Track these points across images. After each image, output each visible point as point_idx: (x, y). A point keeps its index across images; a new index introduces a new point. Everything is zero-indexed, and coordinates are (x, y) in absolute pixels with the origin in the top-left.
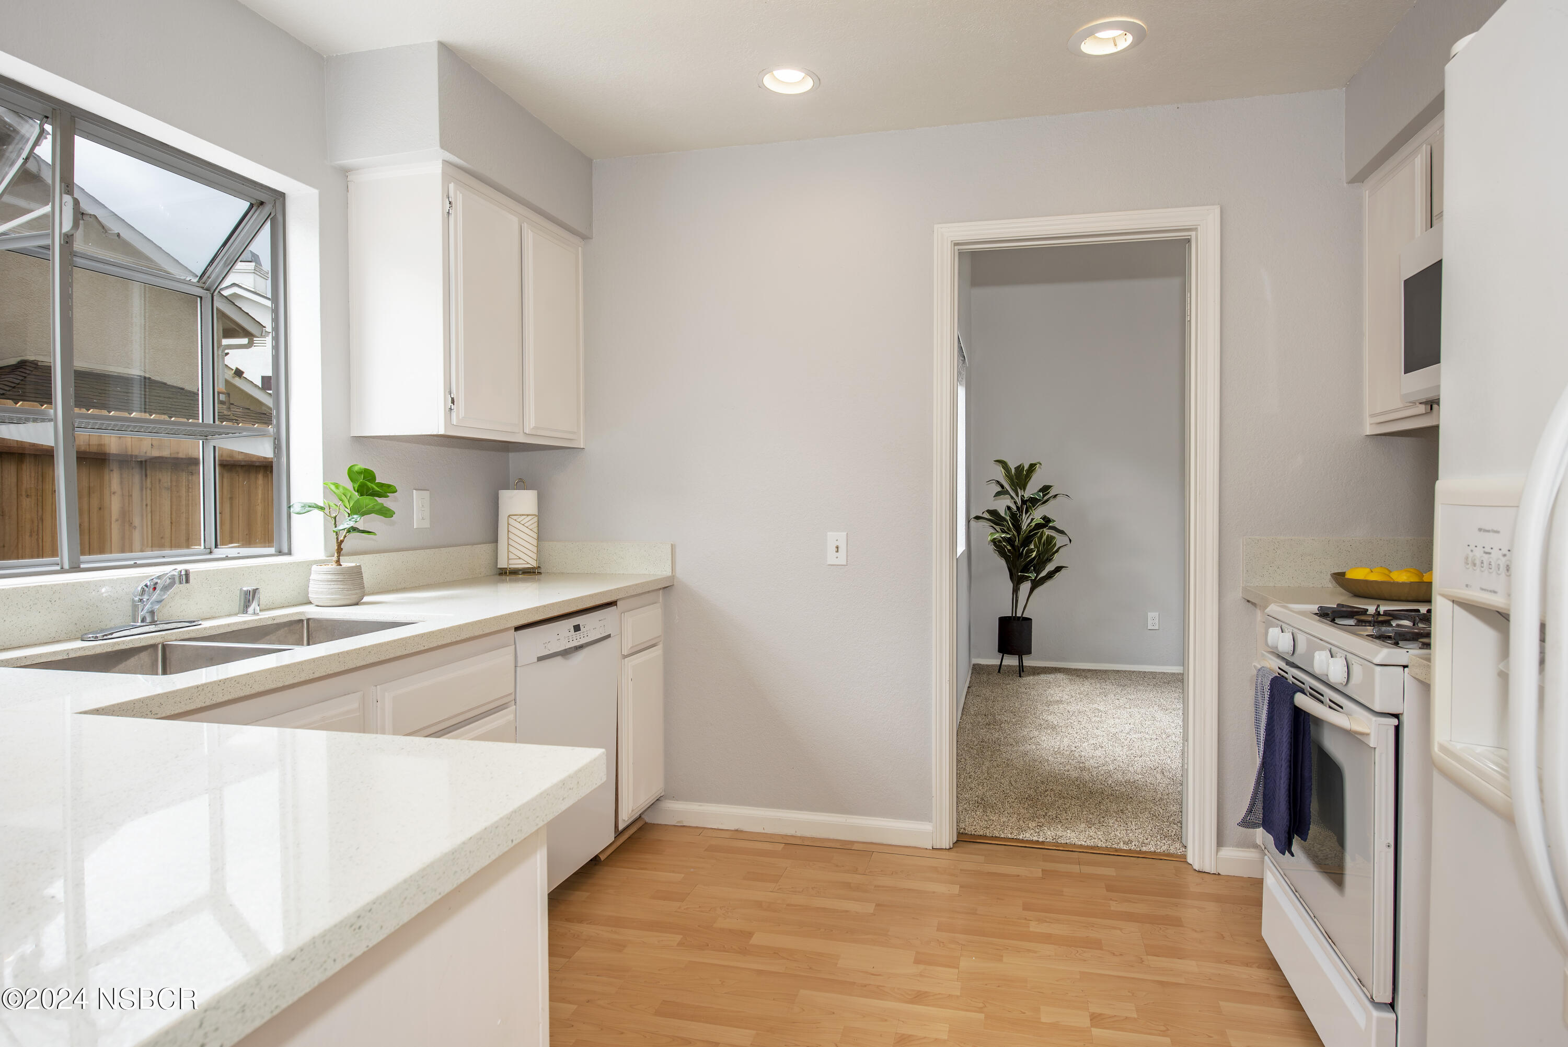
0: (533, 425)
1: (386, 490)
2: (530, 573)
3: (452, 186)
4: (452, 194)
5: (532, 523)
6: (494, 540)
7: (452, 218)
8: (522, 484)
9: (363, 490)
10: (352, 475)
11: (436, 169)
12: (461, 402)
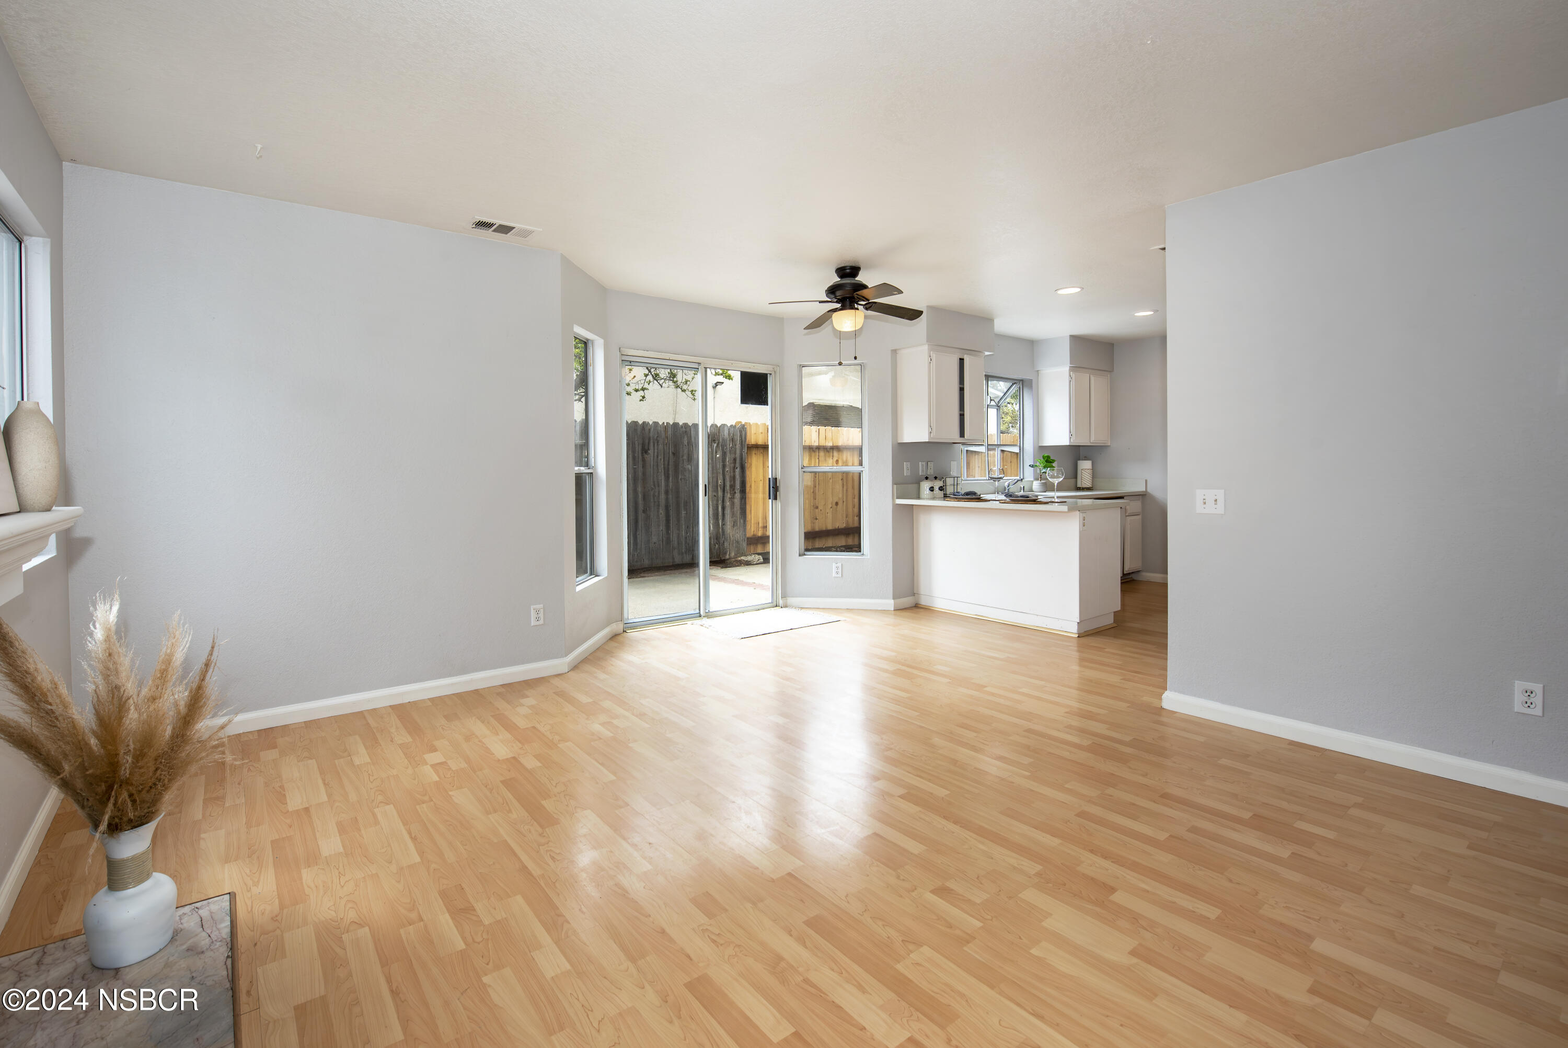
0: (1093, 439)
1: (1053, 461)
2: (1089, 489)
3: (1071, 373)
4: (1071, 375)
5: (1090, 471)
6: (1076, 477)
7: (1071, 382)
8: (1086, 458)
9: (1047, 461)
10: (1044, 457)
11: (1068, 368)
12: (1074, 435)
